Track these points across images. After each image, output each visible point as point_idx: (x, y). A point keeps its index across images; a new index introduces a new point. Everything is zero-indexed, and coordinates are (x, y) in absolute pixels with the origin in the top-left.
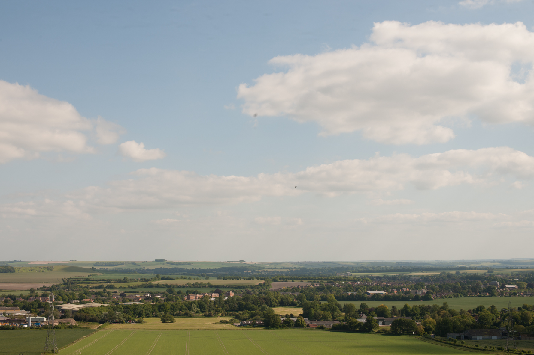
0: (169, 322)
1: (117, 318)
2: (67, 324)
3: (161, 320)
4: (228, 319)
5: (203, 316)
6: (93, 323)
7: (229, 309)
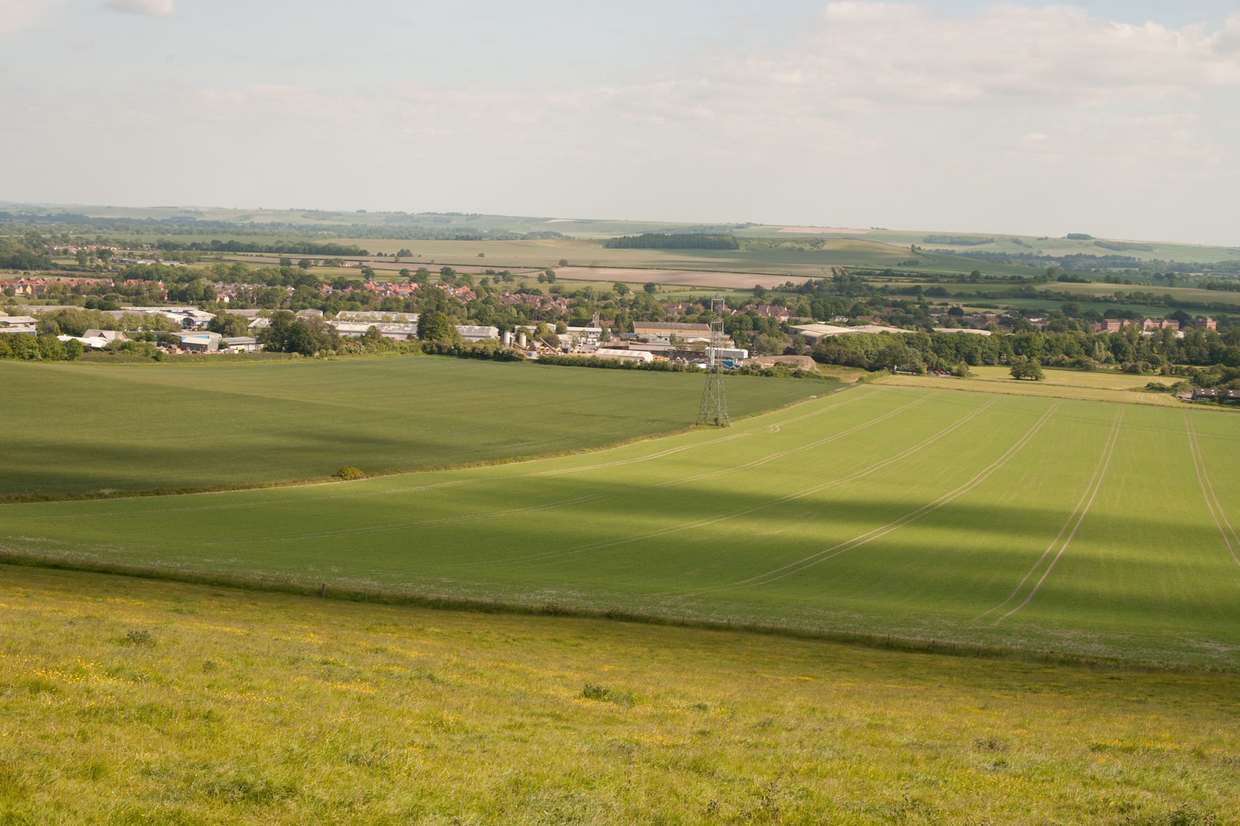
0: (1030, 378)
1: (907, 362)
2: (790, 367)
3: (1012, 374)
4: (1168, 382)
5: (1116, 371)
6: (854, 368)
7: (1186, 359)
